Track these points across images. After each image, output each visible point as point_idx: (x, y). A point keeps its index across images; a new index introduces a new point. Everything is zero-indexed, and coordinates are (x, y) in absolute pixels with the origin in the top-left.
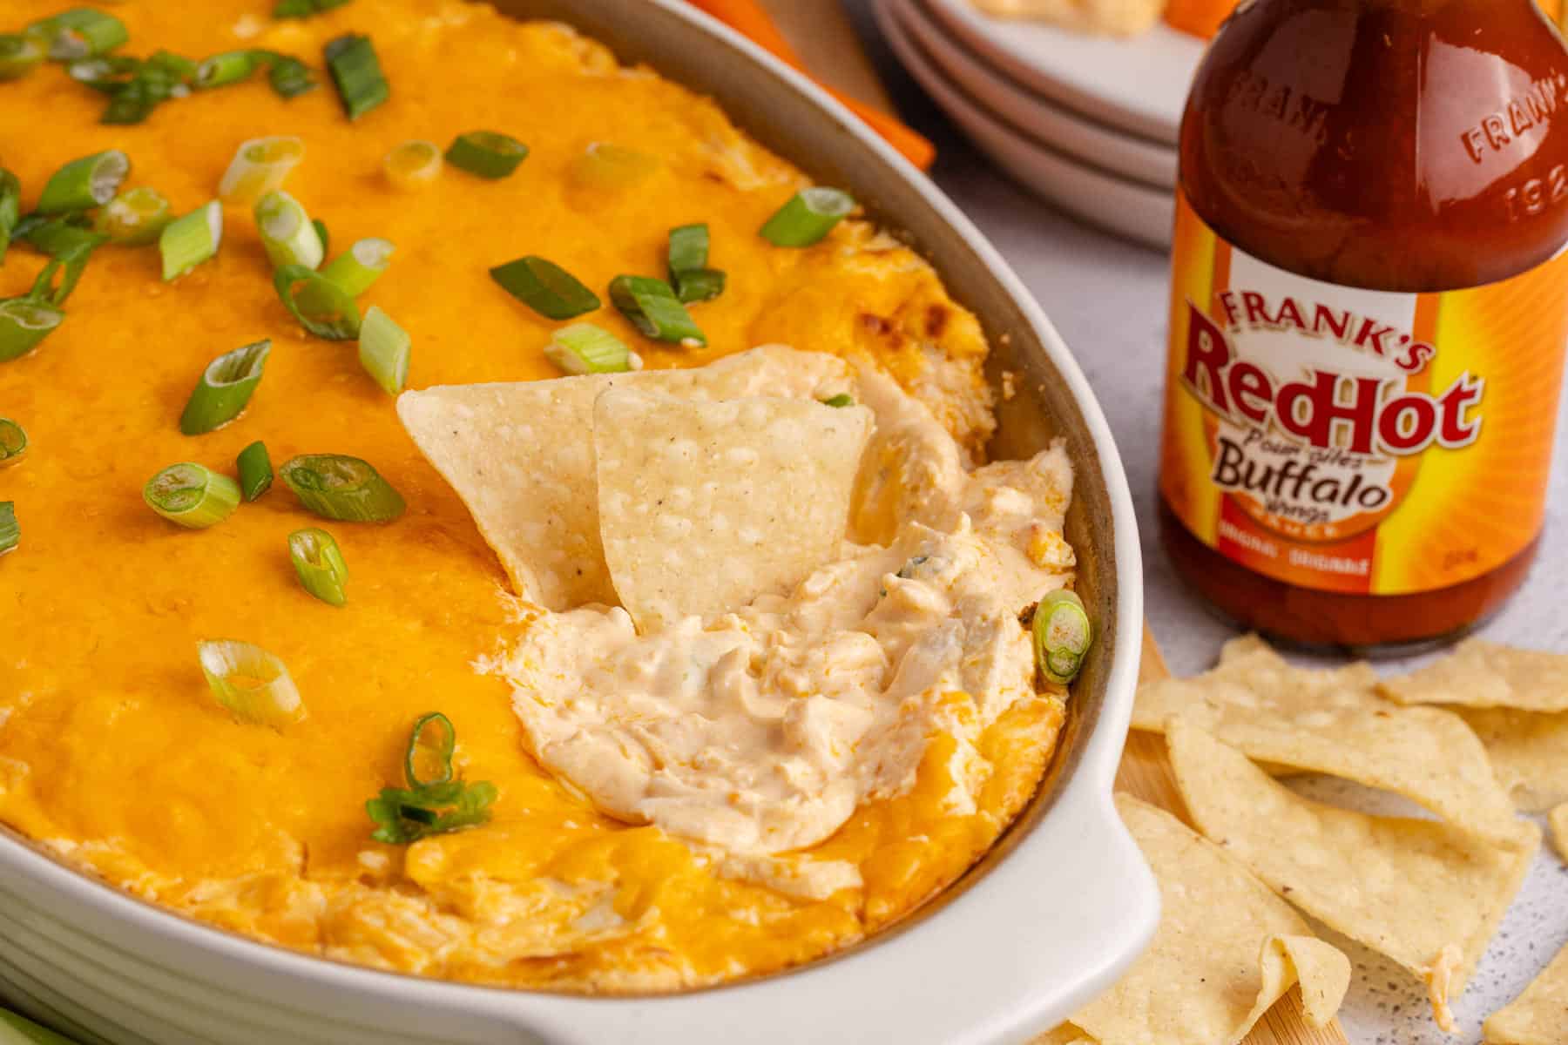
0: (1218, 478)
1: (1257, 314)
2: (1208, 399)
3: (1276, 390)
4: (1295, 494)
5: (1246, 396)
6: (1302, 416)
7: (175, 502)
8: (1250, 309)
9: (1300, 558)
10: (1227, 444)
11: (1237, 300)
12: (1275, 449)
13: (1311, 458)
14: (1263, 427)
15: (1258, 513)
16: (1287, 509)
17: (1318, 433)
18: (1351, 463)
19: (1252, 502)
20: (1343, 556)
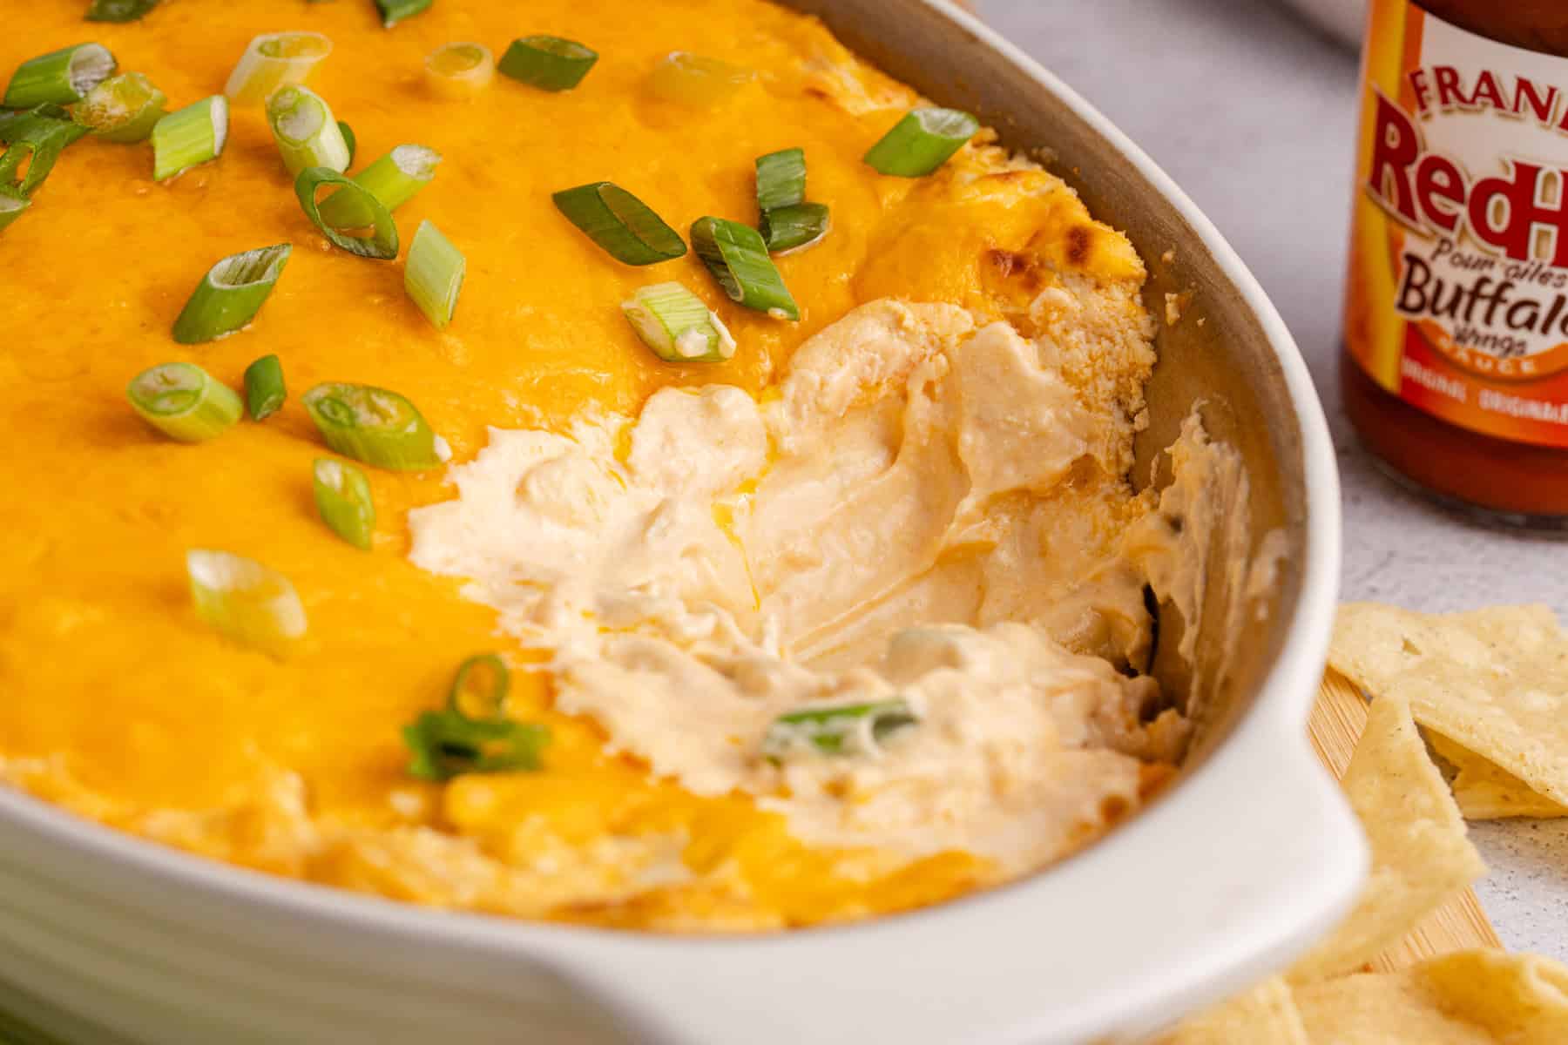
0: (1403, 306)
1: (1450, 94)
2: (1393, 208)
3: (1469, 188)
4: (1488, 319)
5: (1436, 199)
6: (1498, 222)
7: (164, 404)
8: (1443, 88)
9: (1493, 400)
10: (1414, 260)
11: (1429, 79)
12: (1466, 263)
13: (1507, 274)
14: (1453, 236)
15: (1445, 344)
16: (1478, 339)
17: (1515, 242)
18: (1553, 280)
19: (1439, 331)
20: (1541, 399)
